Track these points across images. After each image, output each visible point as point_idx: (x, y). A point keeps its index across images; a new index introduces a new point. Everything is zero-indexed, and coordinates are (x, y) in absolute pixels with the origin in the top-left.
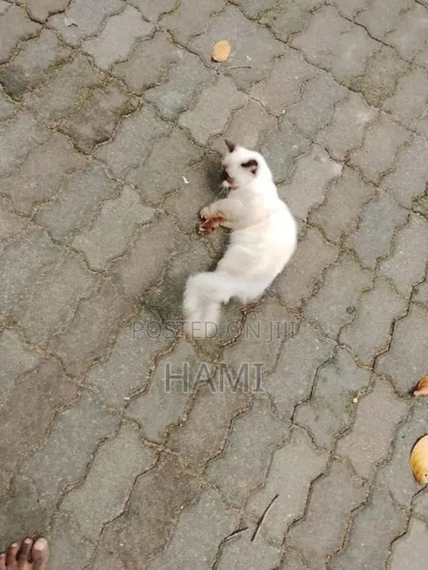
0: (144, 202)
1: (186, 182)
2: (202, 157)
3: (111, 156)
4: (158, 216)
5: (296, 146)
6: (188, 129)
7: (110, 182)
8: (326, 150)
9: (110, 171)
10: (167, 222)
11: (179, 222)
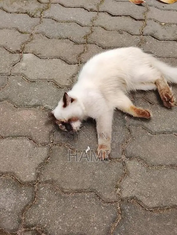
0: (126, 174)
1: (89, 148)
2: (60, 146)
3: (99, 228)
4: (130, 158)
5: (19, 84)
6: (36, 169)
7: (125, 215)
8: (13, 66)
9: (114, 221)
10: (131, 149)
11: (124, 140)
